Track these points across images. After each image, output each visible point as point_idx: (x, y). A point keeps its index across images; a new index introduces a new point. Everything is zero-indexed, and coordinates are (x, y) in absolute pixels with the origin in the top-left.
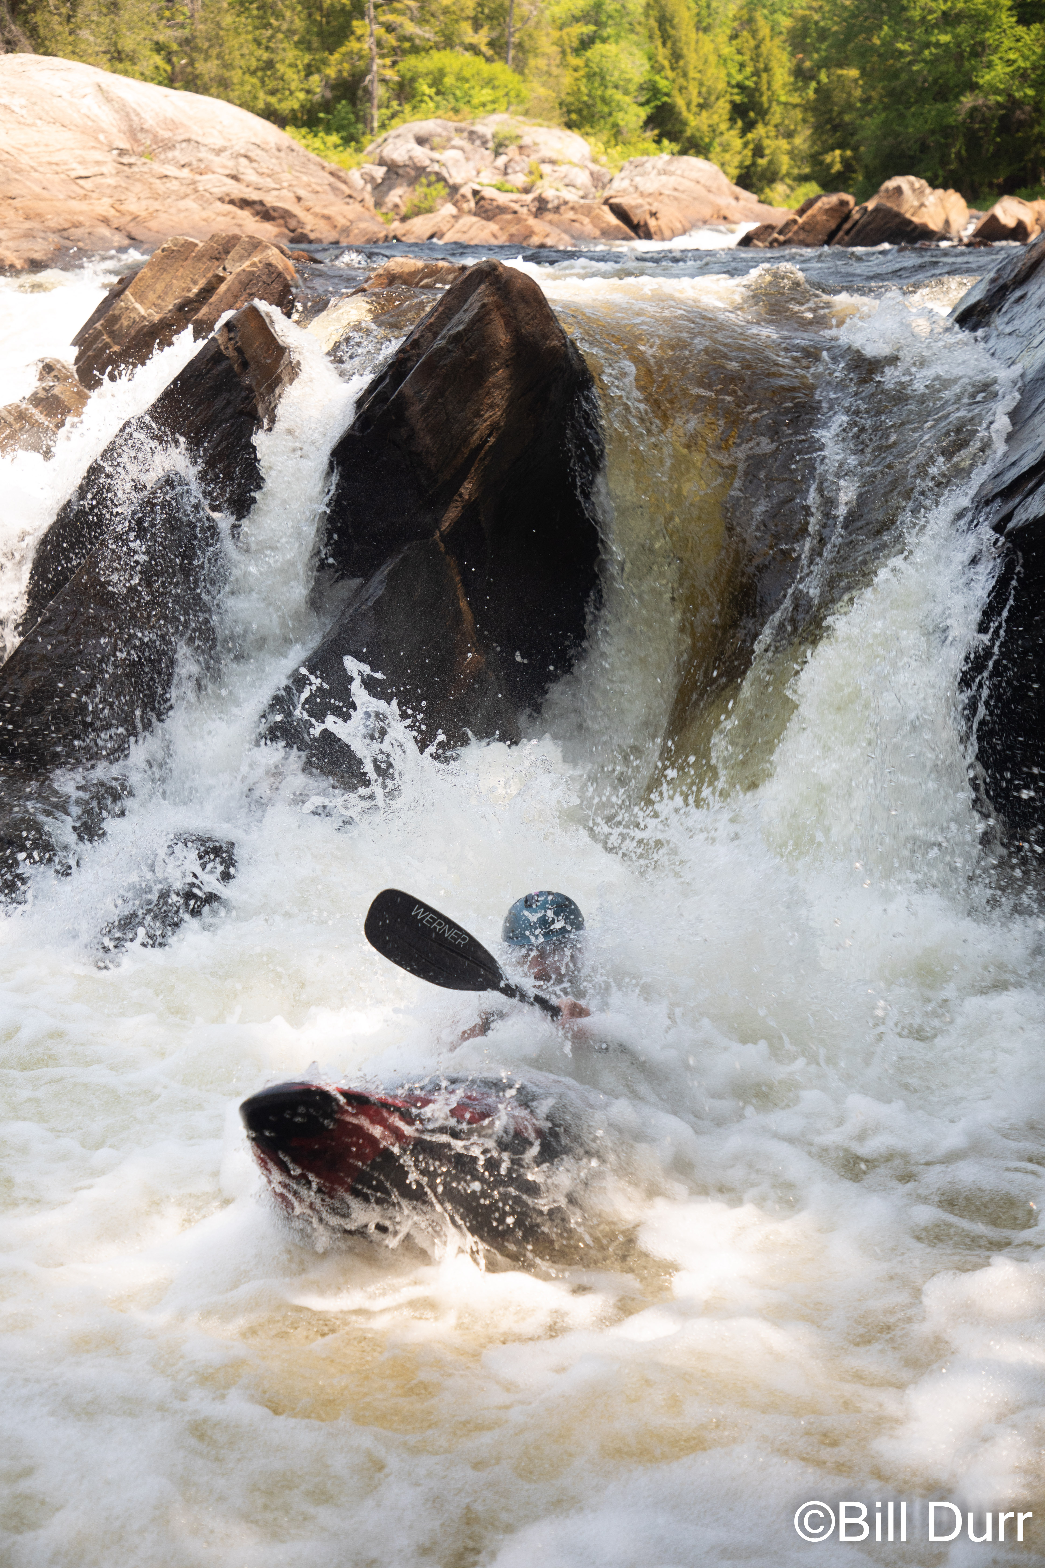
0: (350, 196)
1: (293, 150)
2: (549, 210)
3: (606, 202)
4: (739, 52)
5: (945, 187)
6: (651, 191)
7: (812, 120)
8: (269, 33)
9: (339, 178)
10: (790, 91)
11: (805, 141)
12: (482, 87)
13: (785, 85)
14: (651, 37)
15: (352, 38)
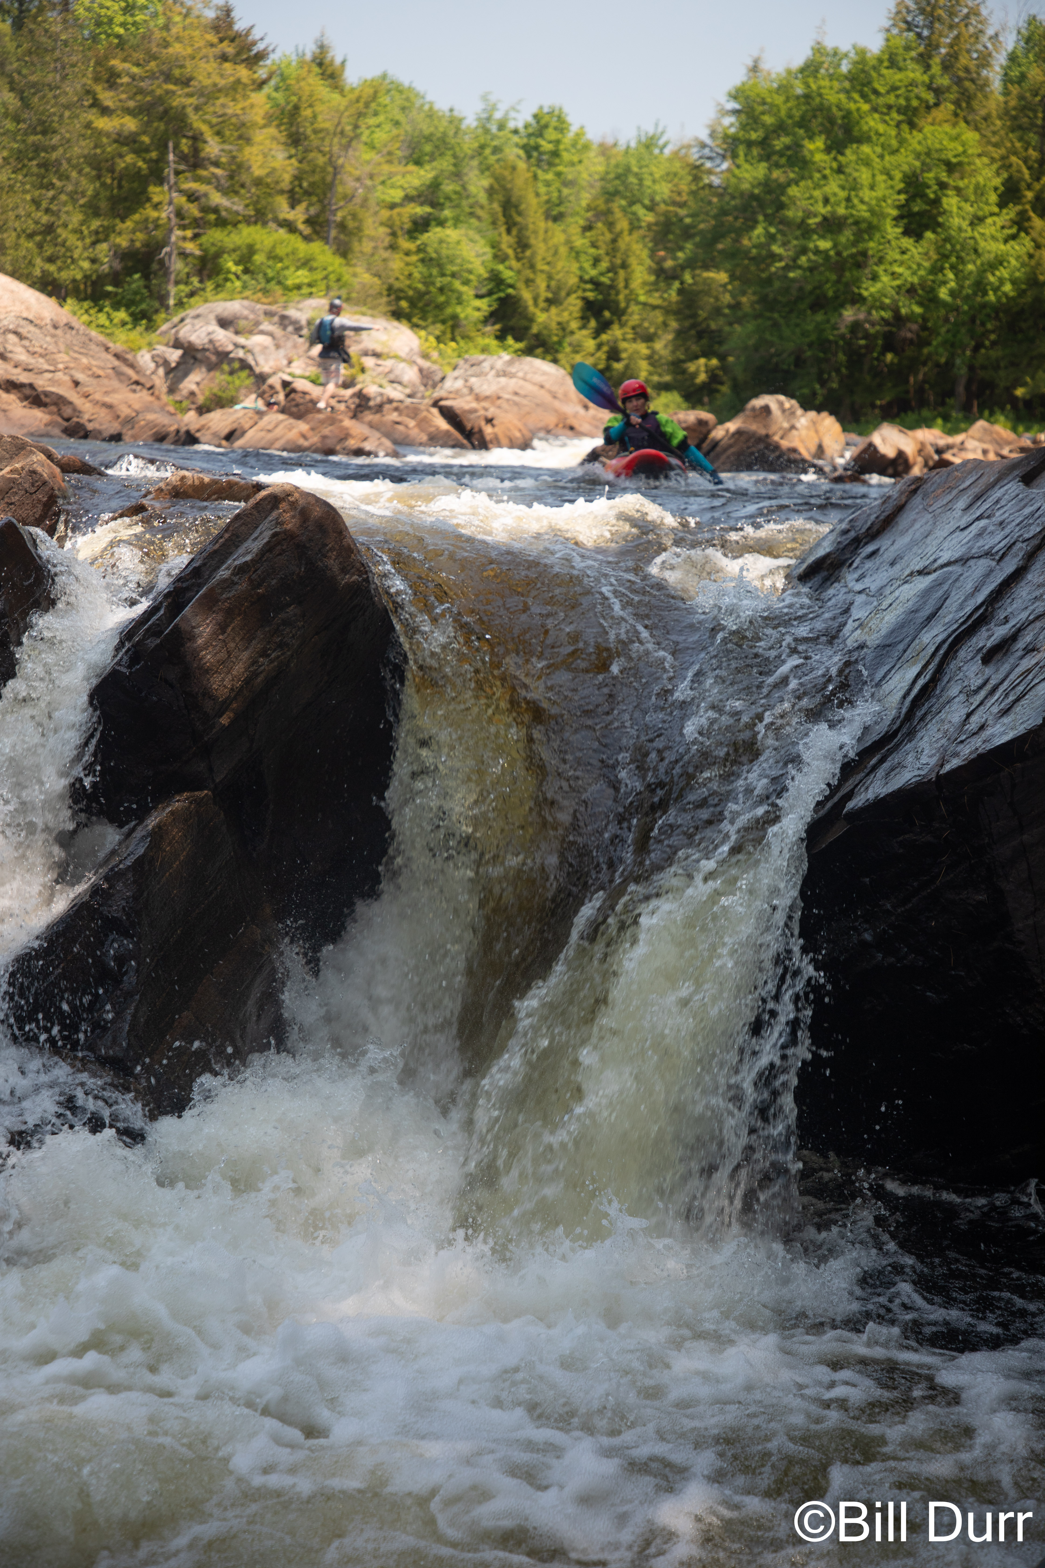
0: (137, 383)
1: (72, 328)
2: (369, 408)
3: (435, 404)
4: (594, 245)
5: (819, 410)
6: (488, 393)
7: (674, 324)
8: (51, 193)
9: (125, 361)
10: (650, 291)
11: (666, 346)
12: (298, 268)
13: (645, 283)
14: (494, 223)
15: (148, 205)
